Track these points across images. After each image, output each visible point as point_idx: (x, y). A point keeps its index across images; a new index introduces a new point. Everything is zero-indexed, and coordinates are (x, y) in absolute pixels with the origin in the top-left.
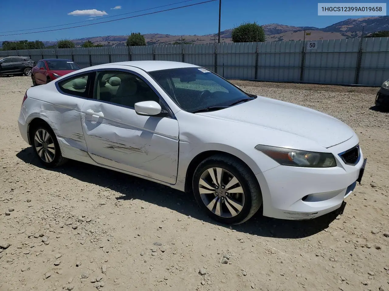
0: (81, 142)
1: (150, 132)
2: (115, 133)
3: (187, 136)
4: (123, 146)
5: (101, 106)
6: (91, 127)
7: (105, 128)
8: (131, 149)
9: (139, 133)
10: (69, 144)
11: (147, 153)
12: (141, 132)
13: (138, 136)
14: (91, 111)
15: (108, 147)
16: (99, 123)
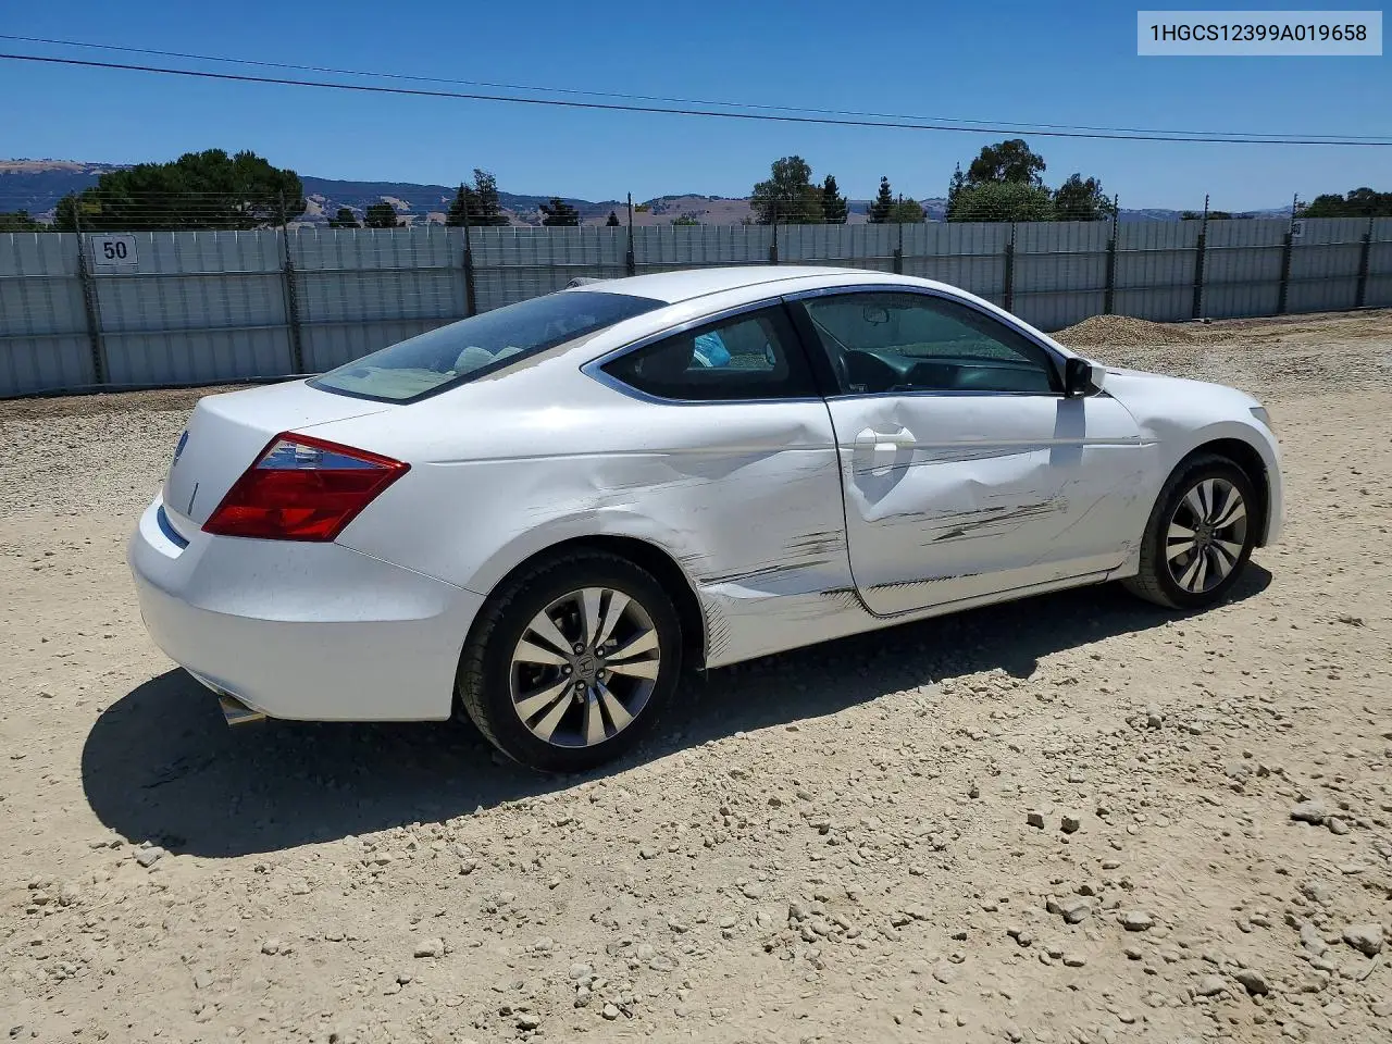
0: (826, 562)
1: (1073, 445)
2: (972, 481)
3: (1152, 428)
4: (998, 514)
5: (899, 409)
6: (877, 491)
7: (929, 478)
8: (1026, 510)
9: (1043, 457)
10: (768, 591)
11: (1063, 508)
12: (1048, 452)
13: (1043, 466)
14: (868, 434)
15: (945, 537)
16: (900, 469)
